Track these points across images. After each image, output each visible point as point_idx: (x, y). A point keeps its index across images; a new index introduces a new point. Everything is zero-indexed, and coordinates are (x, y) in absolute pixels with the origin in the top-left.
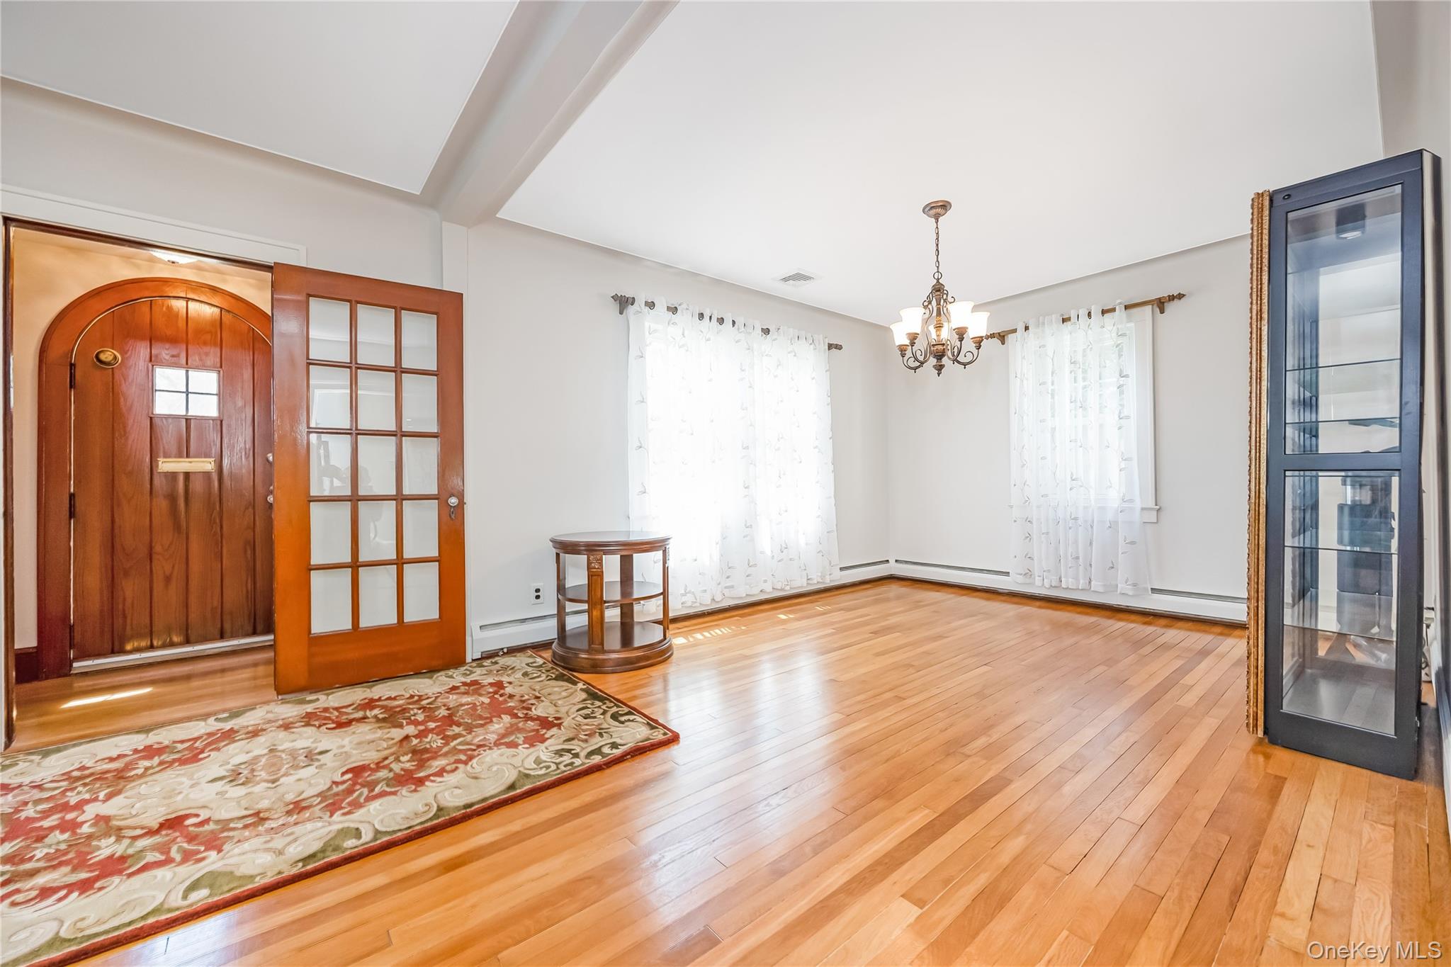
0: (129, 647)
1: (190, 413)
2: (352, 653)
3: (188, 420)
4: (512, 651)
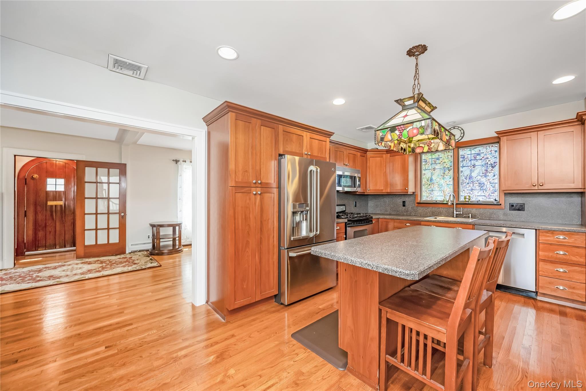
0: (39, 249)
1: (57, 190)
2: (95, 250)
3: (56, 192)
4: (140, 251)
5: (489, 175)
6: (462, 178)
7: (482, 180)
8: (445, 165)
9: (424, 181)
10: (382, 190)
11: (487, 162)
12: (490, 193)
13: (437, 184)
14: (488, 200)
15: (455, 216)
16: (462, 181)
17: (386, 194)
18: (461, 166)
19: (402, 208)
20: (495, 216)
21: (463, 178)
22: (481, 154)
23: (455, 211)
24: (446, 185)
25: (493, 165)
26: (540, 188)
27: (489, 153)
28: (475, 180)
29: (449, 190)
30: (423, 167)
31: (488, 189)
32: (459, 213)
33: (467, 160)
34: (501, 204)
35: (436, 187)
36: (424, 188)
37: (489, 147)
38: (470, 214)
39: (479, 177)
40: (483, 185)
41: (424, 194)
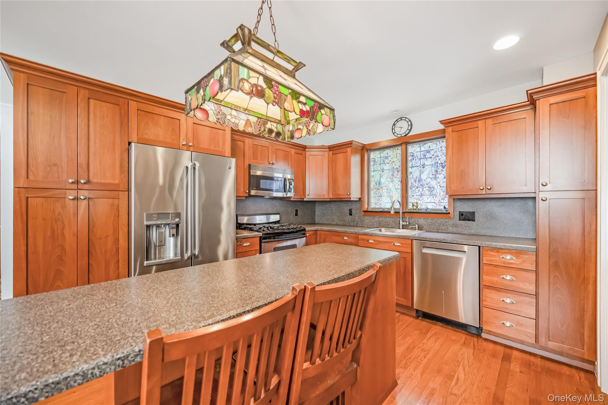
5: (439, 177)
6: (411, 181)
7: (432, 183)
8: (394, 165)
9: (372, 185)
10: (324, 195)
11: (437, 161)
12: (440, 199)
13: (385, 188)
14: (438, 207)
15: (401, 227)
16: (411, 185)
17: (329, 200)
18: (411, 166)
19: (349, 218)
20: (443, 228)
21: (413, 180)
22: (431, 151)
23: (401, 220)
24: (395, 189)
25: (443, 165)
26: (488, 192)
27: (439, 149)
28: (425, 183)
29: (397, 196)
30: (372, 168)
31: (438, 194)
32: (405, 223)
33: (416, 158)
34: (449, 213)
35: (384, 192)
36: (372, 193)
37: (440, 143)
38: (417, 226)
39: (429, 180)
40: (432, 189)
41: (372, 200)
